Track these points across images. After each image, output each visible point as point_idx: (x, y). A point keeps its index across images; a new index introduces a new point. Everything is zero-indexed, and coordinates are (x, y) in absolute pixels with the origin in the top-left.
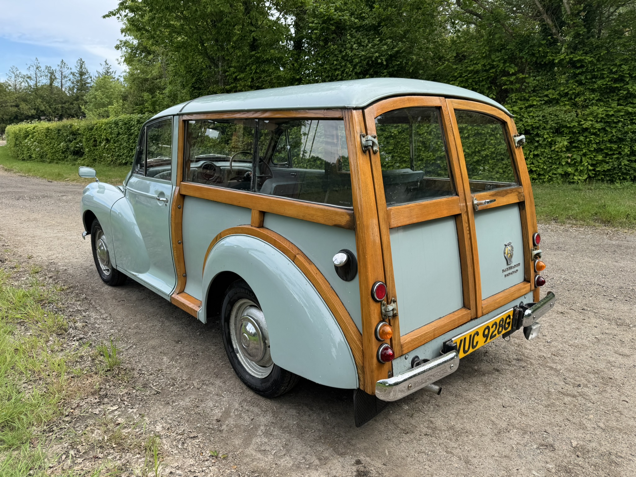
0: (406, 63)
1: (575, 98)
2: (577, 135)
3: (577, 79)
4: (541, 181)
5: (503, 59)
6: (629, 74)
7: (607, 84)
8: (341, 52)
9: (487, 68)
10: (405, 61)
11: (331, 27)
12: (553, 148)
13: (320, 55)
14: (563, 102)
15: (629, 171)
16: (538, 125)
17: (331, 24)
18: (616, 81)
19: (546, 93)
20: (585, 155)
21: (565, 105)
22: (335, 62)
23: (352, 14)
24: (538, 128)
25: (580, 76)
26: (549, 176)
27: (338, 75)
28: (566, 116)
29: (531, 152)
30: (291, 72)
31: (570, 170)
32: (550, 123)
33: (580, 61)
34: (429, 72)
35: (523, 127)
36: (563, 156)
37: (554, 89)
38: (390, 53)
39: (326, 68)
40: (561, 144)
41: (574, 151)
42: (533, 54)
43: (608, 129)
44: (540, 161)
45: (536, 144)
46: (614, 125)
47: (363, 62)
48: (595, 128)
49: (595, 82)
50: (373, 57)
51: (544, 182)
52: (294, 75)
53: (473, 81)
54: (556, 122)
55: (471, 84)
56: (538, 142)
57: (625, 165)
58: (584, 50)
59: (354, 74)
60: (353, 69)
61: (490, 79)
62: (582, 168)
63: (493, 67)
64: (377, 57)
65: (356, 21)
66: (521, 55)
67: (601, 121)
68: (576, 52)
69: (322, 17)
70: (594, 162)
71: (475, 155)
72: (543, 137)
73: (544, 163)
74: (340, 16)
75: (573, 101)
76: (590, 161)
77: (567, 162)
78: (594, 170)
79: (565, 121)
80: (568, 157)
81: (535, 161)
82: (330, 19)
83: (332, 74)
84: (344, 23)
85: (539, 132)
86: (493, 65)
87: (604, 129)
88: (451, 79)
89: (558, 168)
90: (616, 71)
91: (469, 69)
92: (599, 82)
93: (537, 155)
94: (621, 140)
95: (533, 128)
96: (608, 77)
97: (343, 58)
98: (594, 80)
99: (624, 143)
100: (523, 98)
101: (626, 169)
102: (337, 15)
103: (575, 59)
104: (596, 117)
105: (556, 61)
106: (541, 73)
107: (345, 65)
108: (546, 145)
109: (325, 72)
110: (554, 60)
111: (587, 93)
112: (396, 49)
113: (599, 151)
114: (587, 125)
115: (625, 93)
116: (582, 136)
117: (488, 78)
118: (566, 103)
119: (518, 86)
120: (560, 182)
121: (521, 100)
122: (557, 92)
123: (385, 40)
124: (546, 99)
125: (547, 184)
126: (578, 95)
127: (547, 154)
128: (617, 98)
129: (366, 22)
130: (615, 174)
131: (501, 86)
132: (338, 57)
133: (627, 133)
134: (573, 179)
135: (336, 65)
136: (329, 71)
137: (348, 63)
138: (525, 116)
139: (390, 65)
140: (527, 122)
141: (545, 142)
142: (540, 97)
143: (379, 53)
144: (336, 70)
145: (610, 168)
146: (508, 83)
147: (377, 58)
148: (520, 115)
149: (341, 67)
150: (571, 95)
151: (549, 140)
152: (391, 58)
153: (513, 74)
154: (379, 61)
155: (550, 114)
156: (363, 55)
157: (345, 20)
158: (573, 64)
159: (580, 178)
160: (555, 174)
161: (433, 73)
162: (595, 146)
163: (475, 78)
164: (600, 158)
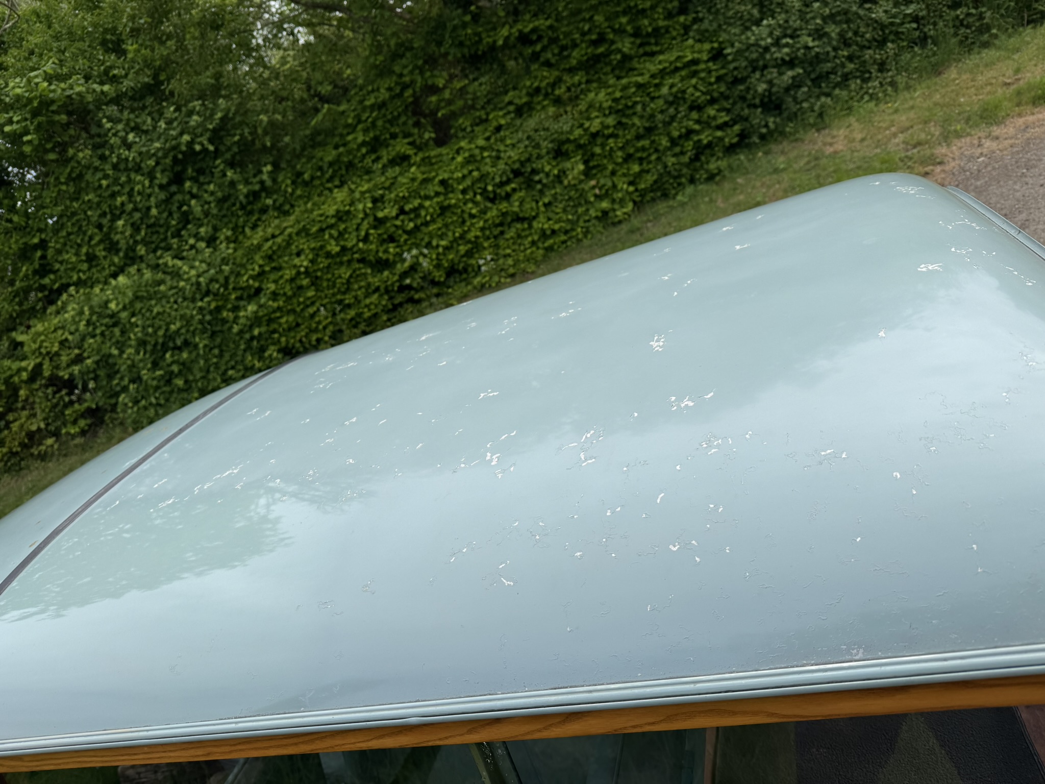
0: (253, 133)
1: (553, 90)
2: (589, 147)
3: (542, 59)
4: (574, 240)
5: (416, 67)
6: (609, 27)
7: (586, 54)
8: (103, 158)
9: (398, 91)
10: (246, 131)
11: (57, 118)
12: (566, 182)
13: (63, 180)
14: (539, 103)
15: (680, 170)
16: (527, 155)
17: (53, 112)
18: (595, 43)
19: (507, 99)
20: (613, 173)
21: (544, 108)
22: (104, 183)
23: (87, 78)
24: (529, 160)
25: (543, 54)
26: (582, 228)
27: (123, 204)
28: (561, 125)
29: (537, 202)
30: (15, 237)
31: (605, 205)
32: (544, 144)
33: (534, 30)
34: (301, 133)
35: (507, 168)
36: (586, 188)
37: (515, 88)
38: (211, 127)
39: (89, 201)
40: (576, 171)
41: (595, 175)
42: (461, 44)
43: (624, 120)
44: (558, 210)
45: (539, 187)
46: (630, 112)
47: (163, 161)
48: (608, 127)
49: (569, 56)
50: (179, 144)
51: (579, 241)
52: (24, 240)
53: (385, 122)
54: (549, 139)
55: (385, 128)
56: (540, 182)
57: (673, 164)
58: (529, 12)
59: (157, 189)
60: (151, 181)
61: (410, 109)
62: (620, 195)
63: (405, 87)
64: (188, 142)
65: (106, 88)
66: (443, 50)
67: (610, 113)
68: (520, 18)
69: (25, 106)
70: (631, 179)
71: (459, 245)
72: (543, 171)
73: (565, 210)
74: (63, 90)
75: (551, 97)
76: (625, 179)
77: (596, 196)
78: (636, 190)
79: (562, 133)
80: (594, 187)
81: (551, 215)
82: (46, 103)
83: (110, 206)
84: (81, 102)
85: (534, 166)
86: (404, 83)
87: (620, 123)
88: (345, 132)
89: (588, 210)
90: (590, 30)
91: (367, 103)
92: (575, 53)
93: (550, 204)
94: (649, 130)
95: (522, 164)
96: (582, 41)
97: (115, 167)
98: (565, 53)
99: (656, 132)
100: (477, 121)
101: (675, 170)
102: (58, 90)
103: (527, 30)
104: (600, 109)
105: (500, 42)
106: (483, 70)
107: (129, 180)
108: (553, 182)
109: (90, 208)
110: (495, 42)
111: (566, 77)
112: (219, 115)
113: (628, 158)
114: (595, 126)
115: (619, 57)
116: (596, 145)
117: (406, 107)
118: (546, 103)
119: (460, 103)
120: (600, 229)
121: (477, 125)
122: (524, 92)
123: (185, 105)
124: (511, 108)
125: (586, 242)
126: (554, 85)
127: (561, 195)
128: (609, 69)
129: (127, 84)
130: (664, 184)
131: (434, 113)
132: (103, 170)
133: (652, 116)
134: (616, 216)
135: (108, 186)
136: (99, 204)
137: (133, 175)
138: (502, 148)
139: (222, 148)
140: (510, 157)
141: (551, 178)
142: (501, 109)
143: (189, 133)
144: (113, 195)
145: (655, 177)
146: (443, 104)
147: (190, 144)
148: (493, 150)
149: (122, 186)
150: (546, 88)
151: (556, 172)
152: (217, 136)
153: (445, 87)
154: (198, 148)
155: (536, 131)
156: (158, 149)
157: (79, 94)
158: (524, 39)
159: (625, 210)
160: (588, 221)
161: (308, 132)
162: (620, 153)
163: (384, 116)
164: (636, 168)
